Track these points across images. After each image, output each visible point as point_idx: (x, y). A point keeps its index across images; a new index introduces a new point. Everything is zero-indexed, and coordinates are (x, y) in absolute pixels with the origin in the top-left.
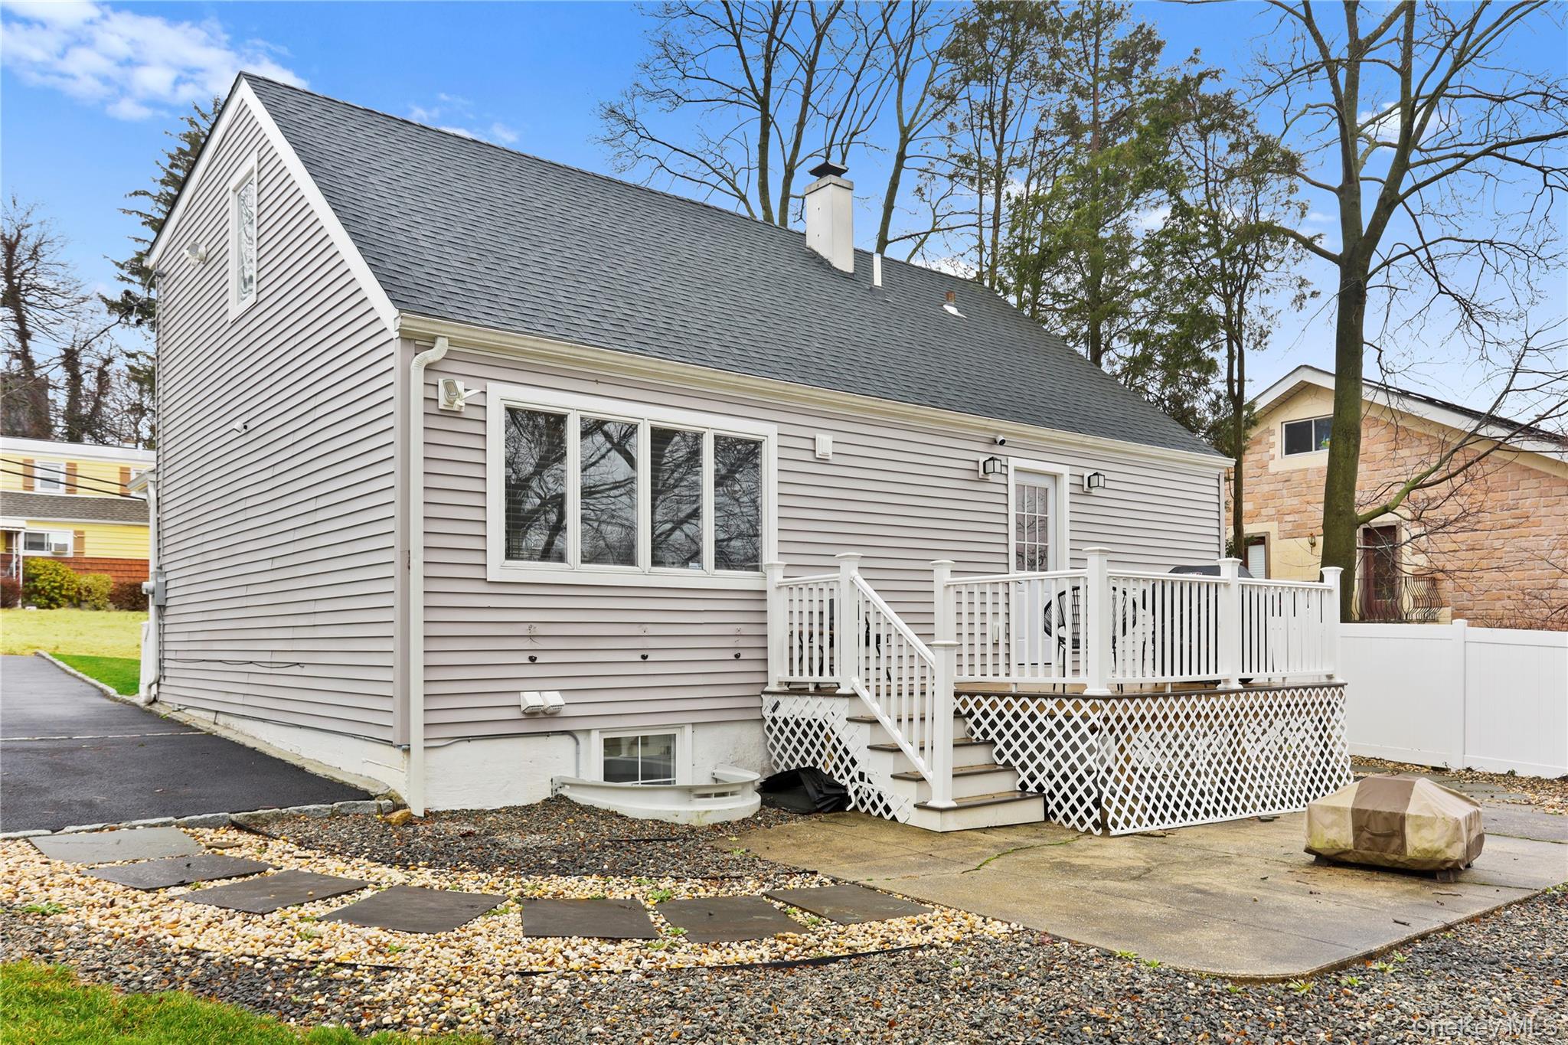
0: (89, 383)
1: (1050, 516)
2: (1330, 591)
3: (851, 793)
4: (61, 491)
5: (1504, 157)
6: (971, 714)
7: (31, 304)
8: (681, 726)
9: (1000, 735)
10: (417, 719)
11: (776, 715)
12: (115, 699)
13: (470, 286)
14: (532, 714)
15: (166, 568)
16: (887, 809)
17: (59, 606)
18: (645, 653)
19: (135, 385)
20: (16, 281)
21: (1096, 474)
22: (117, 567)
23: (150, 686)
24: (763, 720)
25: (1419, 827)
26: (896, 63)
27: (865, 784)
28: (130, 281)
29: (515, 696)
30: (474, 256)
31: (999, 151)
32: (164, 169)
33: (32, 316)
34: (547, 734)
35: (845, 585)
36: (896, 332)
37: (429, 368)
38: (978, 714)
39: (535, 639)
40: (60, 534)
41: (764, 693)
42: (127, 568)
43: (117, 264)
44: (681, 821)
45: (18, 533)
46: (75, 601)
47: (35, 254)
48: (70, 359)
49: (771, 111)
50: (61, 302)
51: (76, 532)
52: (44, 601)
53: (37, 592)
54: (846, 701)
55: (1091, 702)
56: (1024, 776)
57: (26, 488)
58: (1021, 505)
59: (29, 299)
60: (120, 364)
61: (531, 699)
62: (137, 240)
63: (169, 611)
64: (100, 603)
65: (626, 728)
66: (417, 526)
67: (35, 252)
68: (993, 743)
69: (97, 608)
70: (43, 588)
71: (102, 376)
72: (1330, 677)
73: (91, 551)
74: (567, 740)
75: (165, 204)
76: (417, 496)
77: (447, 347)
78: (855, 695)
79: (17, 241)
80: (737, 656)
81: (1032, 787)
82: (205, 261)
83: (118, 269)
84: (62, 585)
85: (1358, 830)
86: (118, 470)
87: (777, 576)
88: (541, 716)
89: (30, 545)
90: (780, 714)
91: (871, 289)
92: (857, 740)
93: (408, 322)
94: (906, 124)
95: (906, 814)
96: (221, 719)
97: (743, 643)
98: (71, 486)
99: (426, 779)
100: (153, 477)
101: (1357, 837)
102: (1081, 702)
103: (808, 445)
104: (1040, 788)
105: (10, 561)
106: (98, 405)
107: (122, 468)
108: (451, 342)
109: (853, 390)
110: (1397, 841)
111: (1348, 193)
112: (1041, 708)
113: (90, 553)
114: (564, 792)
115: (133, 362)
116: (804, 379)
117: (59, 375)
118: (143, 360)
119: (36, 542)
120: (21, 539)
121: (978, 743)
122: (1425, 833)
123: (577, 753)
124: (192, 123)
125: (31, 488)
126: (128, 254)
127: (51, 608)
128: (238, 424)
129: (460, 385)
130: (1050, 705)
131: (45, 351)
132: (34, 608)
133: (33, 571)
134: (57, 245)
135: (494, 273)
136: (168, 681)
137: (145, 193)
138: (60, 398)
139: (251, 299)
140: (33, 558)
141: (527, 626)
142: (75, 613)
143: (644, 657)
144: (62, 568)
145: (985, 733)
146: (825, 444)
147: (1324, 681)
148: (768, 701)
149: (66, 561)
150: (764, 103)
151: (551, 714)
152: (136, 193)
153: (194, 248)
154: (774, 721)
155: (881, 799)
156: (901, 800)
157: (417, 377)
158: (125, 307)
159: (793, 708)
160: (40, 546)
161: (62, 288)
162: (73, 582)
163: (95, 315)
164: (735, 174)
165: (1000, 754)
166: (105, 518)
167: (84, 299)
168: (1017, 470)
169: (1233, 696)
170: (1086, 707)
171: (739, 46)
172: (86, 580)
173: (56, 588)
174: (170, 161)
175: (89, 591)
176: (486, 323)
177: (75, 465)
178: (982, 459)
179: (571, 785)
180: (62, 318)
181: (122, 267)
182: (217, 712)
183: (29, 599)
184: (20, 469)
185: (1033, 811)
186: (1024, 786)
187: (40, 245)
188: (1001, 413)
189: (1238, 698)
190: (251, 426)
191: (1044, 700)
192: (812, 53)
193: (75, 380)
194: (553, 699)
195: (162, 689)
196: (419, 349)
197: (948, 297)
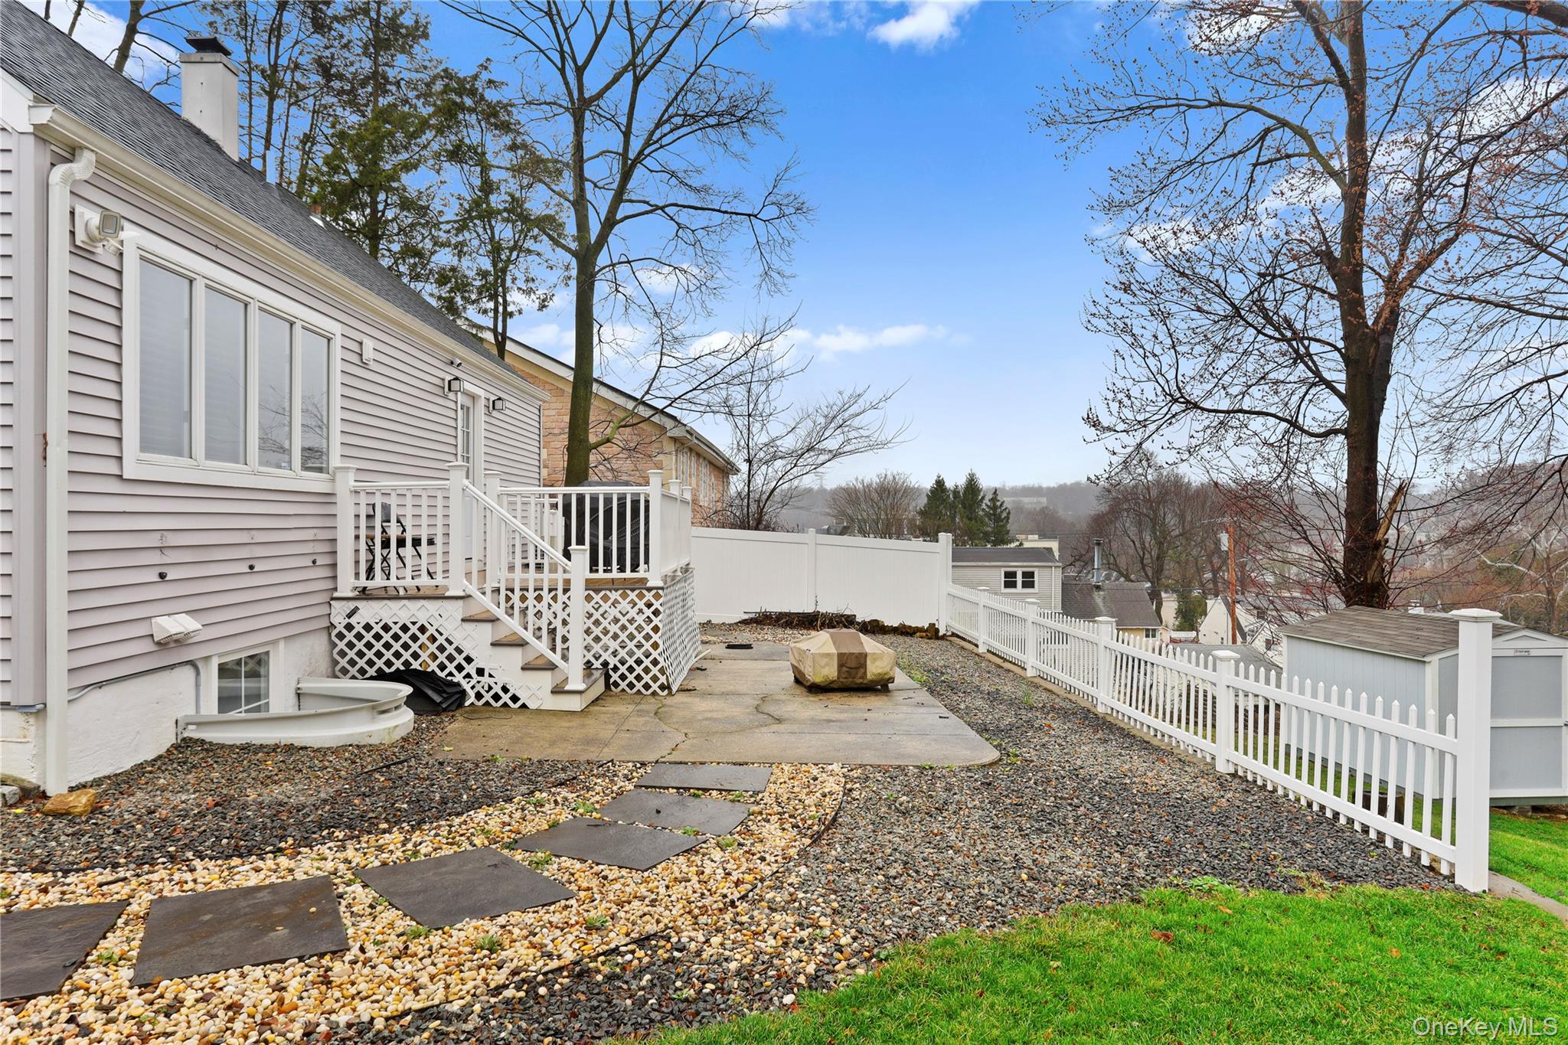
3: (467, 689)
8: (275, 642)
14: (164, 644)
16: (515, 699)
18: (252, 563)
24: (331, 628)
25: (875, 660)
27: (484, 679)
29: (145, 624)
34: (174, 666)
39: (166, 551)
41: (333, 599)
54: (460, 602)
55: (654, 592)
61: (162, 626)
65: (233, 651)
74: (188, 673)
77: (92, 166)
78: (467, 597)
80: (314, 562)
85: (841, 666)
88: (172, 645)
90: (359, 620)
92: (472, 638)
95: (538, 700)
97: (318, 548)
101: (839, 671)
102: (645, 592)
103: (358, 348)
104: (605, 664)
108: (100, 163)
110: (862, 670)
112: (605, 598)
114: (193, 733)
122: (878, 663)
123: (197, 685)
130: (614, 595)
141: (158, 535)
146: (367, 349)
148: (340, 607)
151: (182, 642)
154: (349, 627)
155: (505, 690)
156: (532, 689)
159: (380, 613)
170: (649, 596)
179: (193, 724)
191: (608, 593)
194: (184, 624)
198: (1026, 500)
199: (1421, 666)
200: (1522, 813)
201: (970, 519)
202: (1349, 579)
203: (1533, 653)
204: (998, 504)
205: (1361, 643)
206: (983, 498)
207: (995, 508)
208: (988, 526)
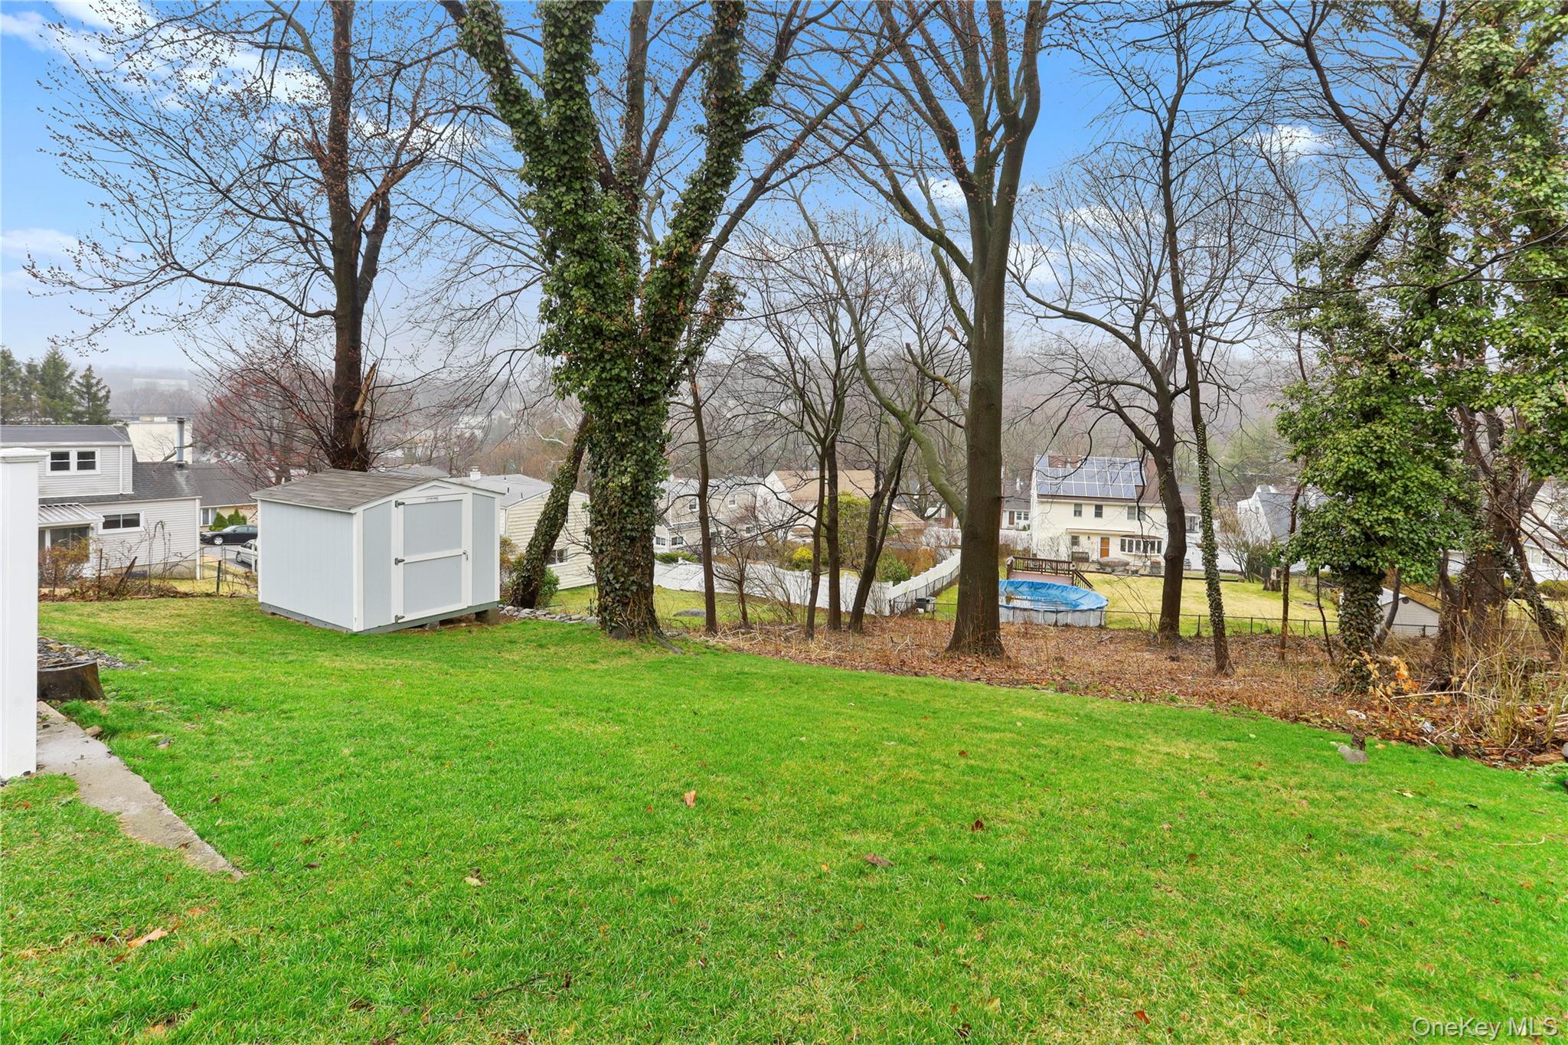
198: (162, 382)
199: (344, 518)
200: (433, 628)
201: (53, 397)
202: (334, 446)
203: (441, 499)
204: (94, 381)
205: (311, 501)
206: (72, 374)
207: (89, 386)
208: (79, 404)
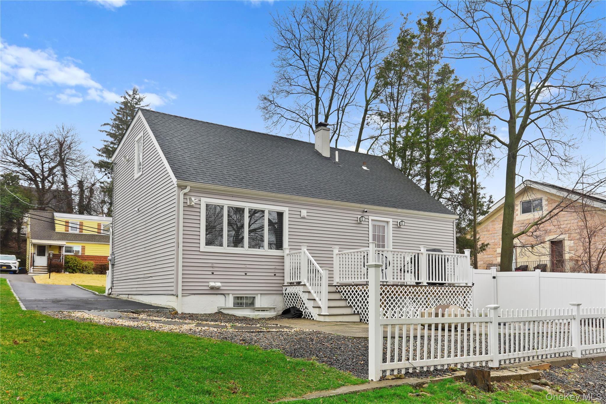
0: (87, 193)
1: (386, 234)
2: (466, 257)
3: (303, 313)
4: (77, 232)
5: (568, 108)
6: (342, 291)
7: (67, 165)
8: (257, 294)
9: (349, 297)
10: (180, 288)
11: (286, 292)
12: (98, 295)
13: (198, 171)
14: (212, 288)
15: (115, 253)
16: (312, 316)
17: (76, 272)
18: (246, 273)
19: (103, 193)
20: (63, 157)
21: (402, 221)
22: (96, 259)
23: (109, 289)
24: (283, 294)
26: (365, 76)
27: (307, 310)
28: (102, 156)
29: (207, 283)
30: (201, 161)
31: (396, 109)
32: (115, 115)
33: (68, 169)
34: (217, 294)
35: (303, 253)
36: (339, 177)
37: (185, 194)
38: (343, 292)
39: (214, 268)
40: (77, 247)
41: (283, 286)
42: (99, 259)
43: (98, 150)
44: (250, 317)
45: (63, 246)
46: (81, 271)
47: (69, 148)
48: (80, 184)
49: (320, 96)
50: (78, 164)
51: (82, 246)
52: (71, 271)
53: (69, 267)
54: (303, 286)
56: (354, 309)
57: (66, 231)
58: (374, 231)
59: (67, 163)
60: (98, 185)
61: (212, 284)
62: (105, 141)
63: (115, 266)
64: (90, 271)
65: (240, 293)
66: (181, 236)
67: (70, 146)
68: (347, 300)
69: (89, 273)
70: (71, 266)
71: (92, 191)
72: (466, 284)
73: (88, 253)
74: (223, 297)
75: (115, 128)
76: (181, 228)
77: (190, 188)
78: (305, 285)
79: (64, 142)
80: (275, 275)
81: (356, 312)
82: (128, 161)
83: (98, 152)
84: (77, 265)
86: (97, 224)
87: (287, 252)
88: (215, 289)
89: (67, 251)
90: (287, 292)
91: (335, 163)
92: (304, 297)
93: (178, 182)
94: (368, 99)
95: (316, 317)
96: (130, 296)
97: (277, 271)
98: (81, 229)
99: (182, 304)
100: (111, 225)
103: (299, 213)
104: (358, 312)
105: (61, 256)
106: (90, 200)
107: (98, 224)
109: (314, 197)
111: (511, 123)
112: (358, 288)
113: (87, 253)
114: (222, 311)
115: (102, 185)
116: (297, 194)
117: (75, 189)
118: (106, 184)
119: (69, 250)
120: (64, 248)
121: (343, 300)
123: (225, 300)
124: (125, 98)
125: (68, 231)
126: (101, 146)
127: (73, 273)
128: (136, 209)
129: (193, 199)
130: (361, 287)
131: (72, 181)
132: (68, 273)
133: (68, 260)
134: (77, 144)
135: (206, 166)
136: (114, 288)
137: (108, 124)
138: (77, 199)
139: (141, 173)
140: (68, 255)
141: (211, 264)
142: (81, 275)
143: (246, 274)
144: (77, 259)
145: (345, 297)
146: (304, 213)
147: (465, 285)
148: (284, 288)
149: (79, 256)
150: (317, 94)
151: (218, 289)
152: (105, 124)
153: (125, 157)
154: (286, 294)
155: (310, 314)
156: (314, 313)
157: (182, 197)
158: (101, 165)
159: (291, 290)
160: (70, 251)
161: (79, 159)
162: (81, 264)
163: (89, 168)
164: (308, 118)
165: (349, 303)
166: (92, 241)
167: (86, 163)
168: (372, 220)
169: (423, 288)
171: (308, 75)
172: (85, 263)
173: (75, 266)
174: (117, 112)
175: (86, 267)
176: (201, 182)
177: (82, 222)
178: (359, 217)
179: (223, 308)
180: (78, 169)
181: (99, 151)
182: (129, 294)
183: (66, 270)
184: (64, 223)
185: (356, 319)
186: (354, 311)
187: (71, 143)
188: (367, 203)
189: (426, 288)
190: (140, 210)
191: (359, 286)
192: (336, 74)
193: (82, 191)
194: (218, 284)
195: (113, 290)
196: (182, 189)
197: (364, 164)
